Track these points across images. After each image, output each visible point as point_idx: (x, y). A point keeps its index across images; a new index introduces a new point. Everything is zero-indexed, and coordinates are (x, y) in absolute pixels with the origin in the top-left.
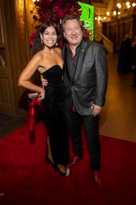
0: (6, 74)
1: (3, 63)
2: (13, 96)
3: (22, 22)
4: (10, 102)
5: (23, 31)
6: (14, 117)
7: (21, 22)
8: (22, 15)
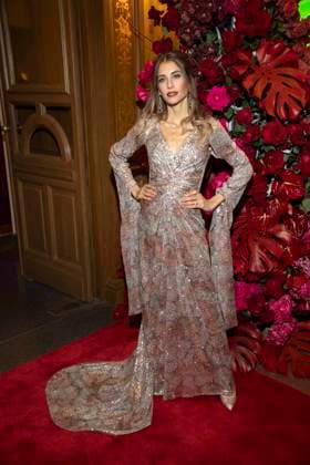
0: (71, 181)
1: (68, 150)
2: (86, 243)
3: (125, 30)
4: (78, 259)
5: (125, 59)
6: (85, 302)
7: (123, 31)
8: (126, 7)
